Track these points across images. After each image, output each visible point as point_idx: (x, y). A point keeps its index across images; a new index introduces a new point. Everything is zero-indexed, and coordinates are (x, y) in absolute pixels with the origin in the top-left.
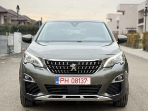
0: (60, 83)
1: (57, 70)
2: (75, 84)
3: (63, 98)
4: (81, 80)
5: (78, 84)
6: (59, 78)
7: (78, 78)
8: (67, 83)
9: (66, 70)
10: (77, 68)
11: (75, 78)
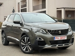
0: (56, 40)
1: (54, 34)
2: (61, 39)
3: (57, 46)
4: (63, 38)
5: (62, 39)
6: (55, 37)
7: (62, 37)
8: (58, 39)
9: (57, 33)
10: (61, 32)
11: (61, 37)
